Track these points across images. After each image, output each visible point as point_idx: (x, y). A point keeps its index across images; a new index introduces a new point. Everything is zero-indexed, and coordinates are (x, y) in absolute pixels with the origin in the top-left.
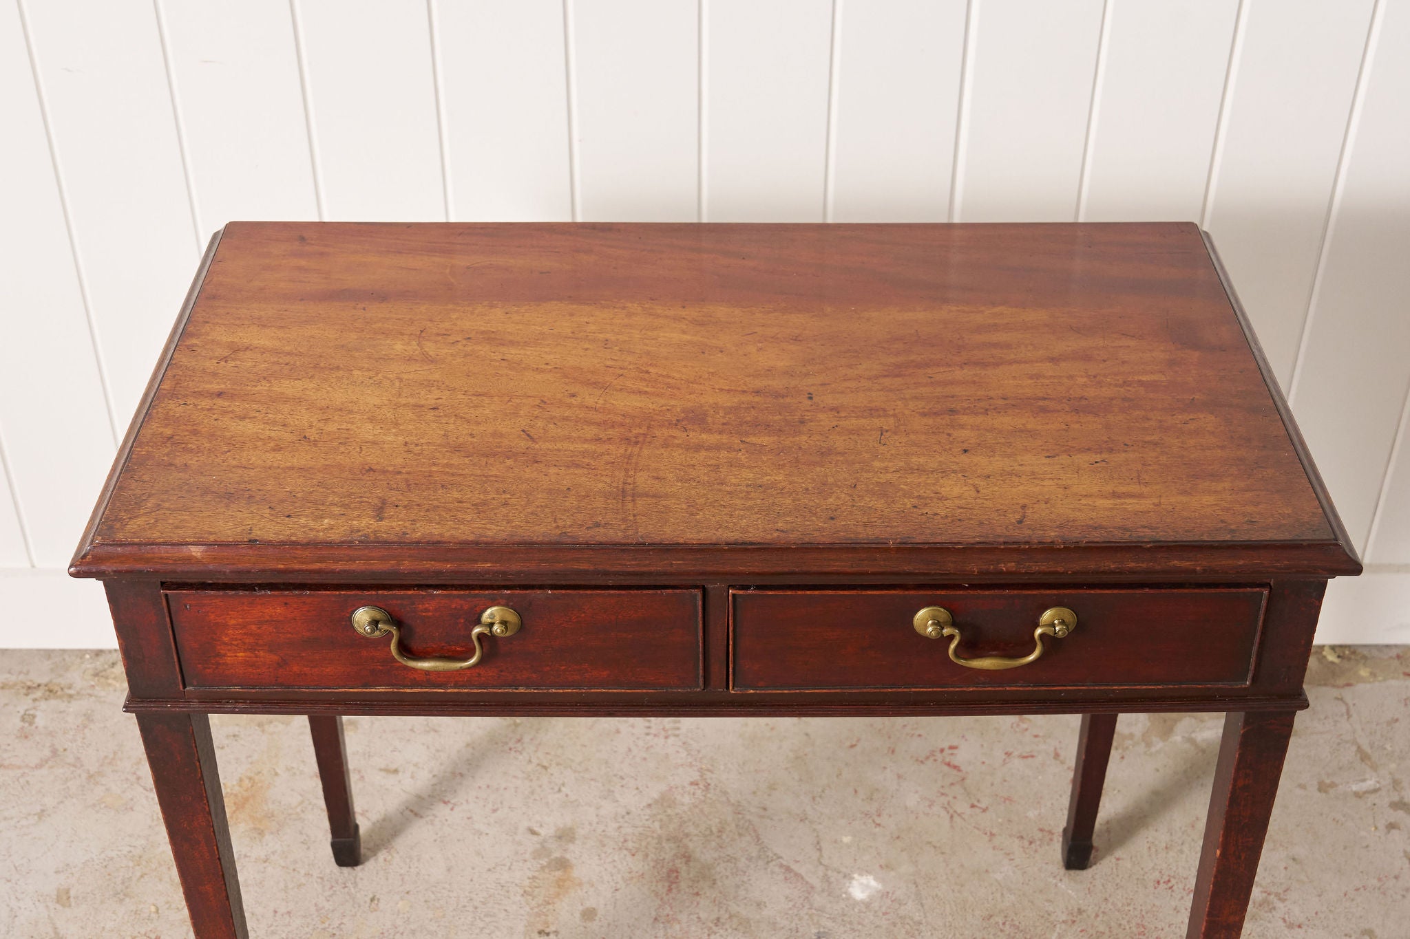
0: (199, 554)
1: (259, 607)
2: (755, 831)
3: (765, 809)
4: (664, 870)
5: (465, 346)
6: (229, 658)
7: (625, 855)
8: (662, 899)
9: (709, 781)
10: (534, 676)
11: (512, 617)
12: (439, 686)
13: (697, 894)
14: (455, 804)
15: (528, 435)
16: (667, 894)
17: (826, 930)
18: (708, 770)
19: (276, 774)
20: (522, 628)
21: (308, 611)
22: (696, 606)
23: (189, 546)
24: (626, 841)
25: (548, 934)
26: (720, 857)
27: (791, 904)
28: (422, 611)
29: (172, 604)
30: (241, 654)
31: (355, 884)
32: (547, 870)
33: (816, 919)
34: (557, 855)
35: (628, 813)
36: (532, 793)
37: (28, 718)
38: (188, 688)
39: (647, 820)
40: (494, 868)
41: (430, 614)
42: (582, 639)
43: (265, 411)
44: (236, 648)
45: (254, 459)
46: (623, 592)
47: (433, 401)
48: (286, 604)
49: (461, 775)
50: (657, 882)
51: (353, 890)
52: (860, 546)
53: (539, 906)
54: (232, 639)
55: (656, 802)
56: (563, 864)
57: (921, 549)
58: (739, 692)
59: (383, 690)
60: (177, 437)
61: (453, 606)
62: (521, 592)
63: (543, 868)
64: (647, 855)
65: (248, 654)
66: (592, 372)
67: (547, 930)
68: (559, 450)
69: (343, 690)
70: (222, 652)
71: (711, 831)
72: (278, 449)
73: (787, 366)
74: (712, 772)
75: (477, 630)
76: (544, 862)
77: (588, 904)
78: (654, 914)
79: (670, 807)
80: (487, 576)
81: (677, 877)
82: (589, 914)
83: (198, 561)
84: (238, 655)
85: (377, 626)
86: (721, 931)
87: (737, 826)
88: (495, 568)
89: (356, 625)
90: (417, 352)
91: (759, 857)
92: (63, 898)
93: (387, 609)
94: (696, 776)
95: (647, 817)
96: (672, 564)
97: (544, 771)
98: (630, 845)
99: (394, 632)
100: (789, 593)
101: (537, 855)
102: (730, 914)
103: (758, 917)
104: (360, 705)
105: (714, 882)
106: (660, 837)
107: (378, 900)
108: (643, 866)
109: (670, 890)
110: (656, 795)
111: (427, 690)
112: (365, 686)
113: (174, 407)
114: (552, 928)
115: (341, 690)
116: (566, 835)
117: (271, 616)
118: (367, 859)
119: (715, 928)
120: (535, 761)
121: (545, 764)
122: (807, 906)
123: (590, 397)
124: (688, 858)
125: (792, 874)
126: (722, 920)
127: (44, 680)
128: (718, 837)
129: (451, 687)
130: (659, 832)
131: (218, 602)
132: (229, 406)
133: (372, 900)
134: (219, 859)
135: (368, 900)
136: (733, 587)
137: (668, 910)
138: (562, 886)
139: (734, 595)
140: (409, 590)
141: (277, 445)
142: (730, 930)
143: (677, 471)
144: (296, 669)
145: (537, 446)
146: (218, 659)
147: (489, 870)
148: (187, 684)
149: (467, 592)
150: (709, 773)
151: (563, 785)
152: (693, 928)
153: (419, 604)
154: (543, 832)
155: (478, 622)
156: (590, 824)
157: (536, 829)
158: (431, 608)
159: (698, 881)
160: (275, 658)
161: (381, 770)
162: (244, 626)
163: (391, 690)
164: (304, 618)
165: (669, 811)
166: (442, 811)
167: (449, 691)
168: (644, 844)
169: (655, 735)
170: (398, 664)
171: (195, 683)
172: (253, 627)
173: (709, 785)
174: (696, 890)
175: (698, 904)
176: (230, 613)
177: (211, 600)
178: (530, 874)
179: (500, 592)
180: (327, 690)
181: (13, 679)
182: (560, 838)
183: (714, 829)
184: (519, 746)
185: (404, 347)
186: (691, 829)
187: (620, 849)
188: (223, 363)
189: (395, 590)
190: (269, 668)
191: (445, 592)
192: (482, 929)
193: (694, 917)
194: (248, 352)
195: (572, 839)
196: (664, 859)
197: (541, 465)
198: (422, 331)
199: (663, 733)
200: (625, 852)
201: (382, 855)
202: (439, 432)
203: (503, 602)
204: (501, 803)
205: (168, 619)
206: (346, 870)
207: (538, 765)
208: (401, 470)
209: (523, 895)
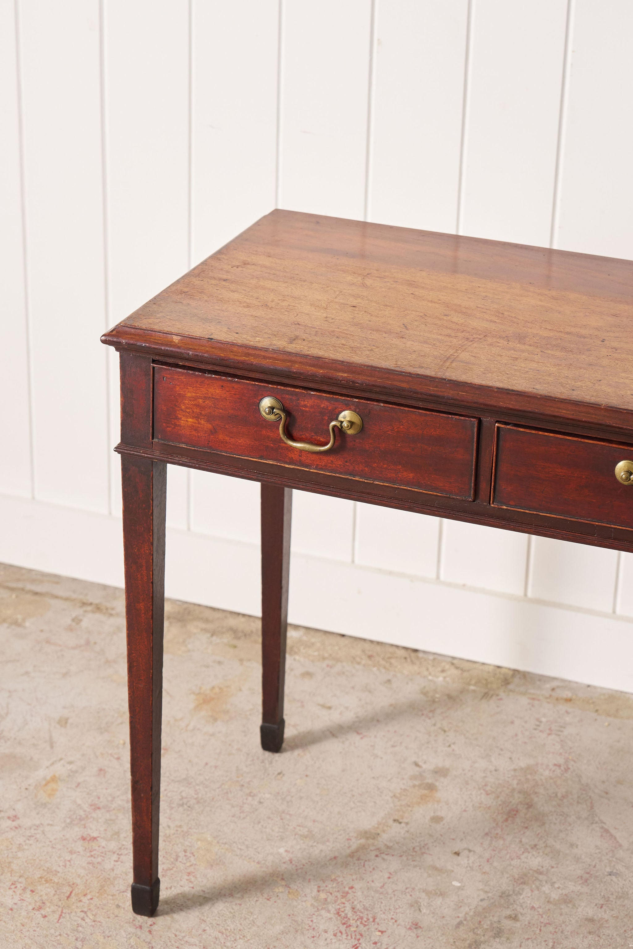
0: (177, 341)
1: (206, 386)
2: (591, 803)
3: (607, 793)
4: (508, 808)
5: (392, 284)
6: (182, 422)
7: (481, 794)
8: (497, 824)
9: (570, 767)
10: (366, 469)
11: (356, 419)
12: (306, 467)
13: (527, 828)
14: (365, 736)
15: (406, 327)
16: (503, 822)
17: (618, 872)
18: (573, 760)
19: (240, 690)
20: (362, 429)
21: (235, 394)
22: (473, 433)
23: (173, 335)
24: (486, 785)
25: (400, 823)
26: (555, 811)
27: (597, 851)
28: (303, 406)
29: (156, 375)
30: (190, 420)
31: (271, 763)
32: (417, 788)
33: (613, 864)
34: (430, 781)
35: (496, 770)
36: (428, 743)
37: (77, 620)
38: (154, 440)
39: (509, 777)
40: (377, 778)
41: (307, 409)
42: (399, 445)
43: (248, 291)
44: (188, 414)
45: (230, 308)
46: (428, 413)
47: (355, 304)
48: (222, 386)
49: (378, 721)
50: (498, 813)
51: (267, 766)
52: (582, 403)
53: (401, 805)
54: (187, 408)
55: (521, 769)
56: (431, 788)
57: (621, 412)
58: (496, 506)
59: (271, 463)
60: (190, 293)
61: (322, 406)
62: (364, 401)
63: (414, 786)
64: (498, 797)
65: (194, 420)
66: (466, 308)
67: (401, 821)
68: (420, 335)
69: (247, 458)
70: (179, 415)
71: (556, 795)
72: (248, 307)
73: (599, 326)
74: (575, 762)
75: (333, 423)
76: (417, 783)
77: (439, 814)
78: (487, 830)
79: (531, 774)
80: (343, 381)
81: (515, 815)
82: (437, 819)
83: (175, 346)
84: (188, 420)
85: (273, 410)
86: (534, 853)
87: (579, 797)
88: (349, 378)
89: (261, 409)
90: (359, 282)
91: (587, 819)
92: (63, 722)
93: (282, 401)
94: (561, 761)
95: (510, 776)
96: (459, 394)
97: (443, 733)
98: (488, 788)
99: (283, 416)
100: (533, 432)
101: (413, 778)
102: (546, 845)
103: (568, 852)
104: (256, 473)
105: (544, 824)
106: (513, 790)
107: (284, 775)
108: (492, 802)
109: (506, 820)
110: (523, 765)
111: (298, 467)
112: (261, 457)
113: (196, 282)
114: (405, 820)
115: (245, 458)
116: (441, 772)
117: (212, 394)
118: (285, 750)
119: (530, 850)
120: (439, 725)
121: (446, 729)
122: (611, 855)
123: (457, 318)
124: (529, 806)
125: (608, 835)
126: (538, 847)
127: (96, 601)
128: (560, 800)
129: (313, 469)
130: (515, 786)
131: (183, 378)
132: (228, 286)
133: (279, 774)
134: (152, 583)
135: (276, 773)
136: (497, 422)
137: (499, 831)
138: (423, 799)
139: (498, 428)
140: (297, 389)
141: (248, 305)
142: (541, 854)
143: (489, 356)
144: (221, 437)
145: (408, 332)
146: (176, 421)
147: (374, 778)
148: (155, 437)
149: (332, 396)
150: (572, 763)
151: (454, 743)
152: (513, 846)
153: (301, 401)
154: (424, 766)
155: (336, 419)
156: (463, 770)
157: (420, 764)
158: (308, 405)
159: (531, 821)
160: (210, 426)
161: (319, 705)
162: (195, 398)
163: (276, 463)
164: (231, 399)
165: (529, 776)
166: (354, 738)
167: (311, 471)
168: (499, 790)
169: (541, 731)
170: (283, 445)
171: (160, 437)
172: (200, 401)
173: (569, 768)
174: (526, 825)
175: (524, 833)
176: (188, 388)
177: (179, 376)
178: (403, 787)
179: (352, 399)
180: (237, 456)
181: (74, 596)
182: (436, 772)
183: (559, 795)
184: (431, 715)
185: (352, 279)
186: (542, 791)
187: (479, 789)
188: (235, 268)
189: (288, 387)
190: (205, 433)
191: (318, 394)
192: (352, 809)
193: (518, 840)
194: (253, 266)
195: (445, 776)
196: (511, 802)
197: (404, 339)
198: (368, 274)
199: (548, 731)
200: (482, 791)
201: (296, 752)
202: (350, 316)
203: (353, 408)
204: (401, 743)
205: (151, 385)
206: (267, 754)
207: (440, 728)
208: (316, 327)
209: (392, 797)
